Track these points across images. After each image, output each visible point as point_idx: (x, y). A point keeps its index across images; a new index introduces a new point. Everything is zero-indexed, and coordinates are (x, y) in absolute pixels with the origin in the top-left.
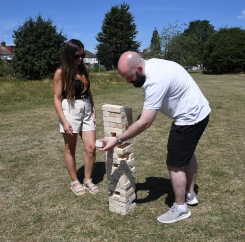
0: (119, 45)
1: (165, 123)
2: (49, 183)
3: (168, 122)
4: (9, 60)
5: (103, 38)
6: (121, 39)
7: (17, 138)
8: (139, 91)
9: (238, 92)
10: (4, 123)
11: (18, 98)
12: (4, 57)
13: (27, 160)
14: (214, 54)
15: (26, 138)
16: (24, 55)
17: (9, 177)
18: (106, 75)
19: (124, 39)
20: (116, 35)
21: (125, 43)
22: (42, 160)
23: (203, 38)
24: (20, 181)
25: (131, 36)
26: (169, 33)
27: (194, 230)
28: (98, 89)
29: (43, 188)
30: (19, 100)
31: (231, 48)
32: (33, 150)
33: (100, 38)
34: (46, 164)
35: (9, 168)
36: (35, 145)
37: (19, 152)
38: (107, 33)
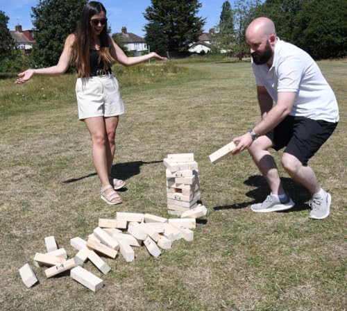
0: (175, 24)
1: (239, 119)
2: (91, 187)
3: (243, 118)
4: (28, 50)
5: (153, 14)
6: (178, 16)
7: (46, 140)
8: (204, 84)
9: (341, 81)
10: (28, 125)
11: (44, 96)
12: (21, 45)
13: (62, 163)
14: (308, 31)
15: (58, 139)
16: (48, 40)
17: (40, 182)
18: (158, 65)
19: (183, 14)
20: (172, 10)
21: (184, 21)
22: (80, 163)
23: (293, 9)
24: (55, 185)
25: (193, 10)
26: (245, 4)
27: (275, 231)
28: (148, 82)
29: (84, 192)
30: (45, 98)
31: (333, 22)
32: (68, 153)
33: (150, 14)
34: (86, 167)
35: (39, 173)
36: (70, 148)
37: (51, 154)
38: (158, 7)
